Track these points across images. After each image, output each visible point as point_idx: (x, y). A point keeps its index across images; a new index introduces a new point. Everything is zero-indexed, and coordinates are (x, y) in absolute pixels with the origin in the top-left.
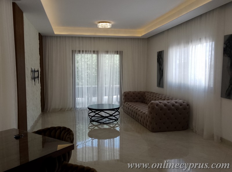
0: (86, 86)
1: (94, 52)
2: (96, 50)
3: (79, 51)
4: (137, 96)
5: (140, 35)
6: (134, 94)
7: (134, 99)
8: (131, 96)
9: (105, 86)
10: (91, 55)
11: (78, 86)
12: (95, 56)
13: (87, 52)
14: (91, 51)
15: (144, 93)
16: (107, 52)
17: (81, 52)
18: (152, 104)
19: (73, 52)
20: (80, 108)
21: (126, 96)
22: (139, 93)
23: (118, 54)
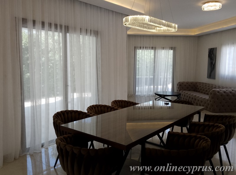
0: (145, 77)
1: (152, 48)
2: (154, 46)
3: (140, 48)
4: (190, 86)
5: (193, 34)
6: (187, 84)
7: (187, 88)
8: (185, 86)
9: (160, 77)
10: (150, 50)
11: (138, 77)
12: (153, 51)
13: (146, 48)
14: (150, 47)
15: (196, 83)
16: (163, 48)
17: (142, 48)
18: (214, 91)
19: (135, 48)
20: (140, 95)
21: (181, 85)
22: (192, 83)
23: (172, 50)
